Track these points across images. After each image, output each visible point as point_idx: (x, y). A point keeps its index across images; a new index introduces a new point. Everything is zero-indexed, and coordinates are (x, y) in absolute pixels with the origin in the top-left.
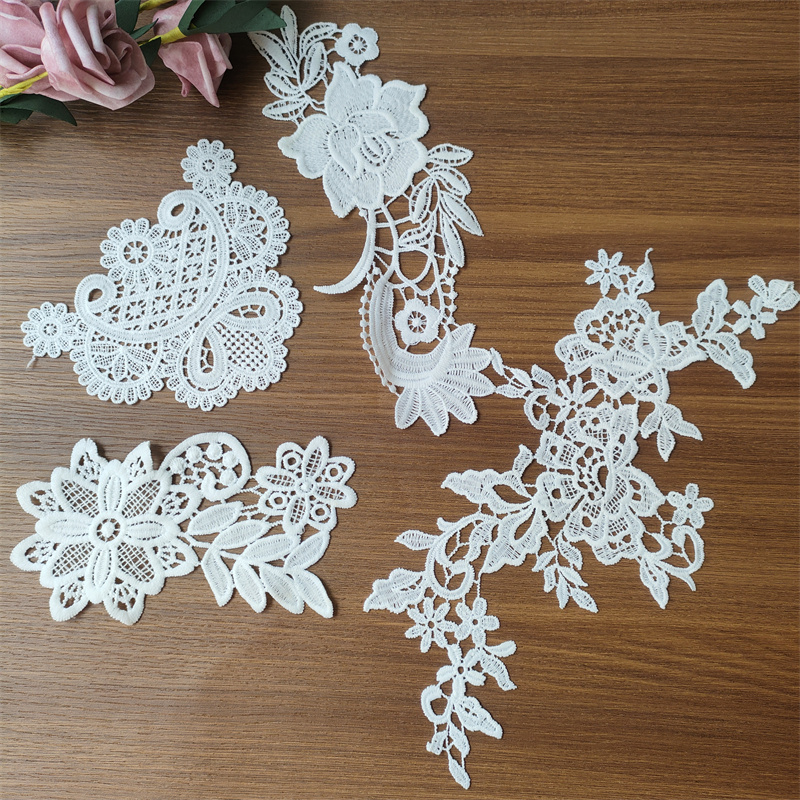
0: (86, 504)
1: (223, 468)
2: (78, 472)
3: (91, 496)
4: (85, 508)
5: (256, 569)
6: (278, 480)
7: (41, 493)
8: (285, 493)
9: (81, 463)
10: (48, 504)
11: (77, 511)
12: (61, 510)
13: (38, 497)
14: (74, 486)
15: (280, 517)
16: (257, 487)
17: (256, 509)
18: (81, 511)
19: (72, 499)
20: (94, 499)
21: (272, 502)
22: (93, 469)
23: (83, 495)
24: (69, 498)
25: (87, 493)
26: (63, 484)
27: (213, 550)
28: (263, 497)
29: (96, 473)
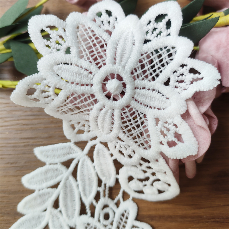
0: (146, 68)
1: (145, 185)
2: (183, 66)
3: (154, 75)
4: (143, 66)
5: (56, 186)
6: (124, 219)
7: (169, 24)
8: (112, 224)
9: (193, 71)
10: (155, 29)
11: (141, 58)
12: (146, 41)
13: (165, 21)
14: (168, 59)
15: (93, 215)
16: (121, 200)
17: (104, 196)
18: (141, 61)
19: (156, 55)
20: (150, 77)
21: (106, 210)
22: (182, 81)
23: (156, 67)
24: (157, 51)
25: (158, 71)
26: (173, 48)
27: (79, 155)
28: (112, 204)
29: (177, 84)
